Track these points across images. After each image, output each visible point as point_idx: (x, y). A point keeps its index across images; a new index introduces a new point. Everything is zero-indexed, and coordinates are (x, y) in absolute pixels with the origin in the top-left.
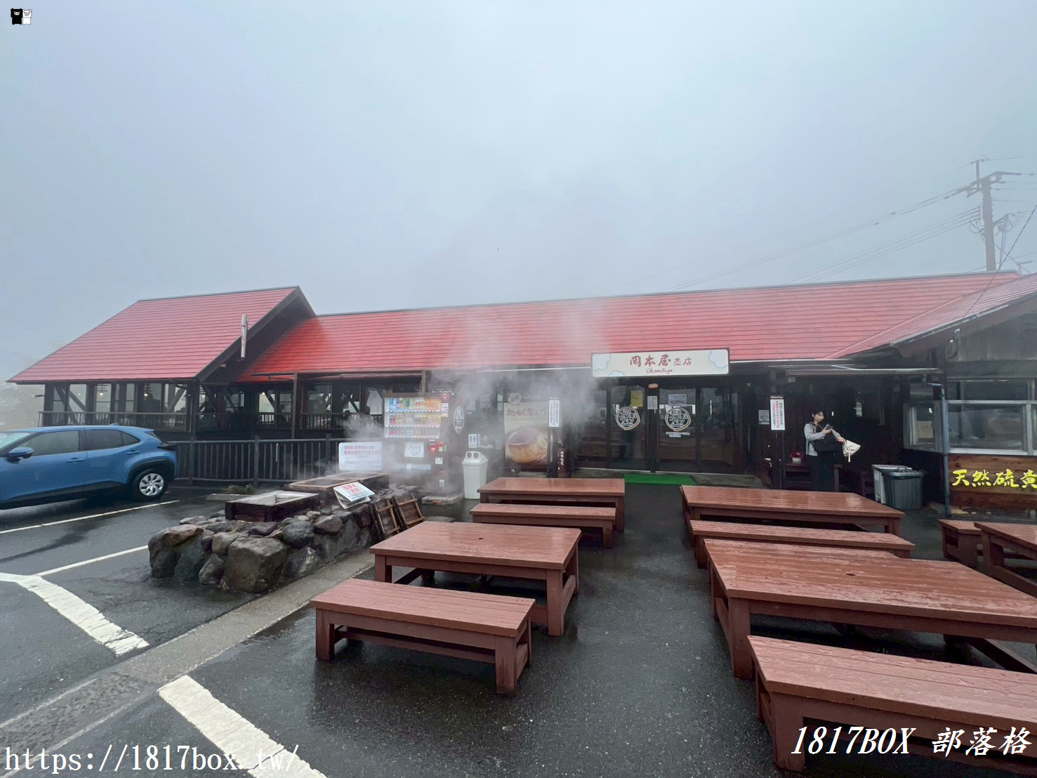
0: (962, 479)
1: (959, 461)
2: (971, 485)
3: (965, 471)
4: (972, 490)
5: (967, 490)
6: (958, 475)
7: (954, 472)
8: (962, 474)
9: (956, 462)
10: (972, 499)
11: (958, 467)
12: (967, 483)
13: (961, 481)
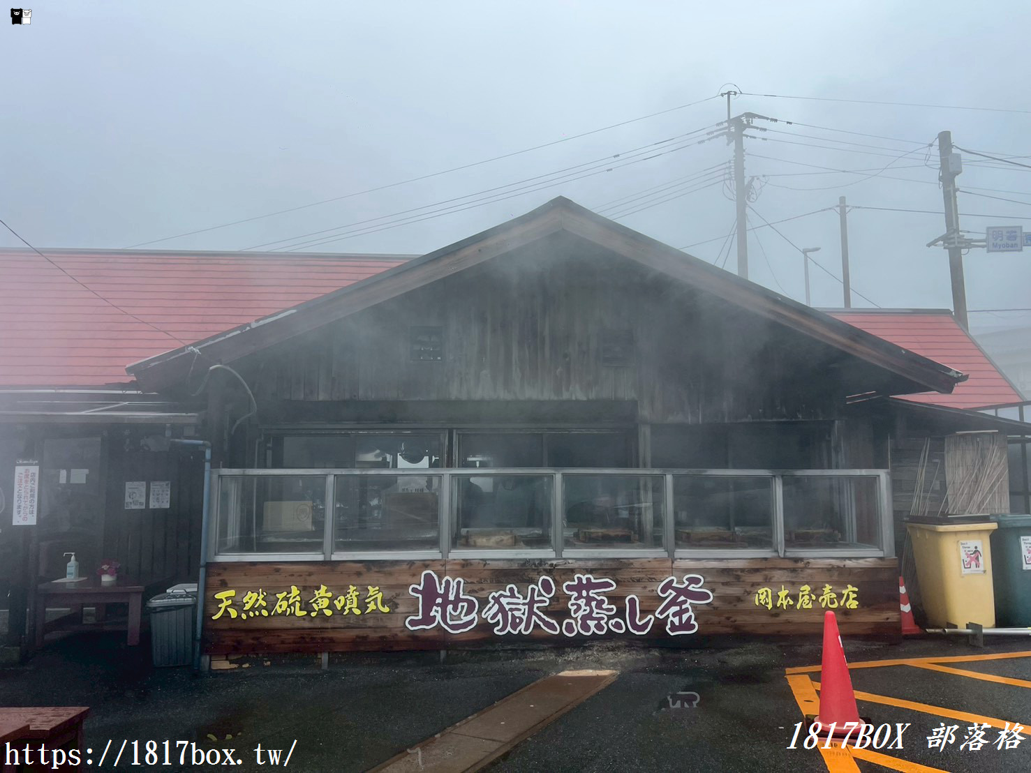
0: (227, 607)
1: (226, 576)
2: (239, 616)
3: (232, 593)
4: (243, 626)
5: (233, 626)
6: (221, 601)
7: (217, 596)
8: (227, 599)
9: (221, 578)
10: (239, 642)
11: (224, 586)
12: (234, 614)
13: (226, 611)
